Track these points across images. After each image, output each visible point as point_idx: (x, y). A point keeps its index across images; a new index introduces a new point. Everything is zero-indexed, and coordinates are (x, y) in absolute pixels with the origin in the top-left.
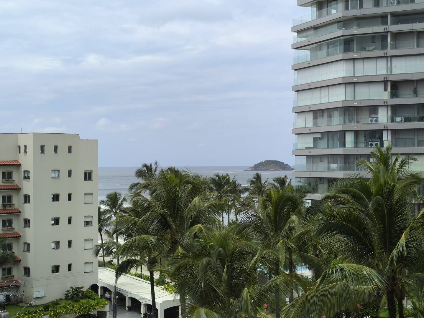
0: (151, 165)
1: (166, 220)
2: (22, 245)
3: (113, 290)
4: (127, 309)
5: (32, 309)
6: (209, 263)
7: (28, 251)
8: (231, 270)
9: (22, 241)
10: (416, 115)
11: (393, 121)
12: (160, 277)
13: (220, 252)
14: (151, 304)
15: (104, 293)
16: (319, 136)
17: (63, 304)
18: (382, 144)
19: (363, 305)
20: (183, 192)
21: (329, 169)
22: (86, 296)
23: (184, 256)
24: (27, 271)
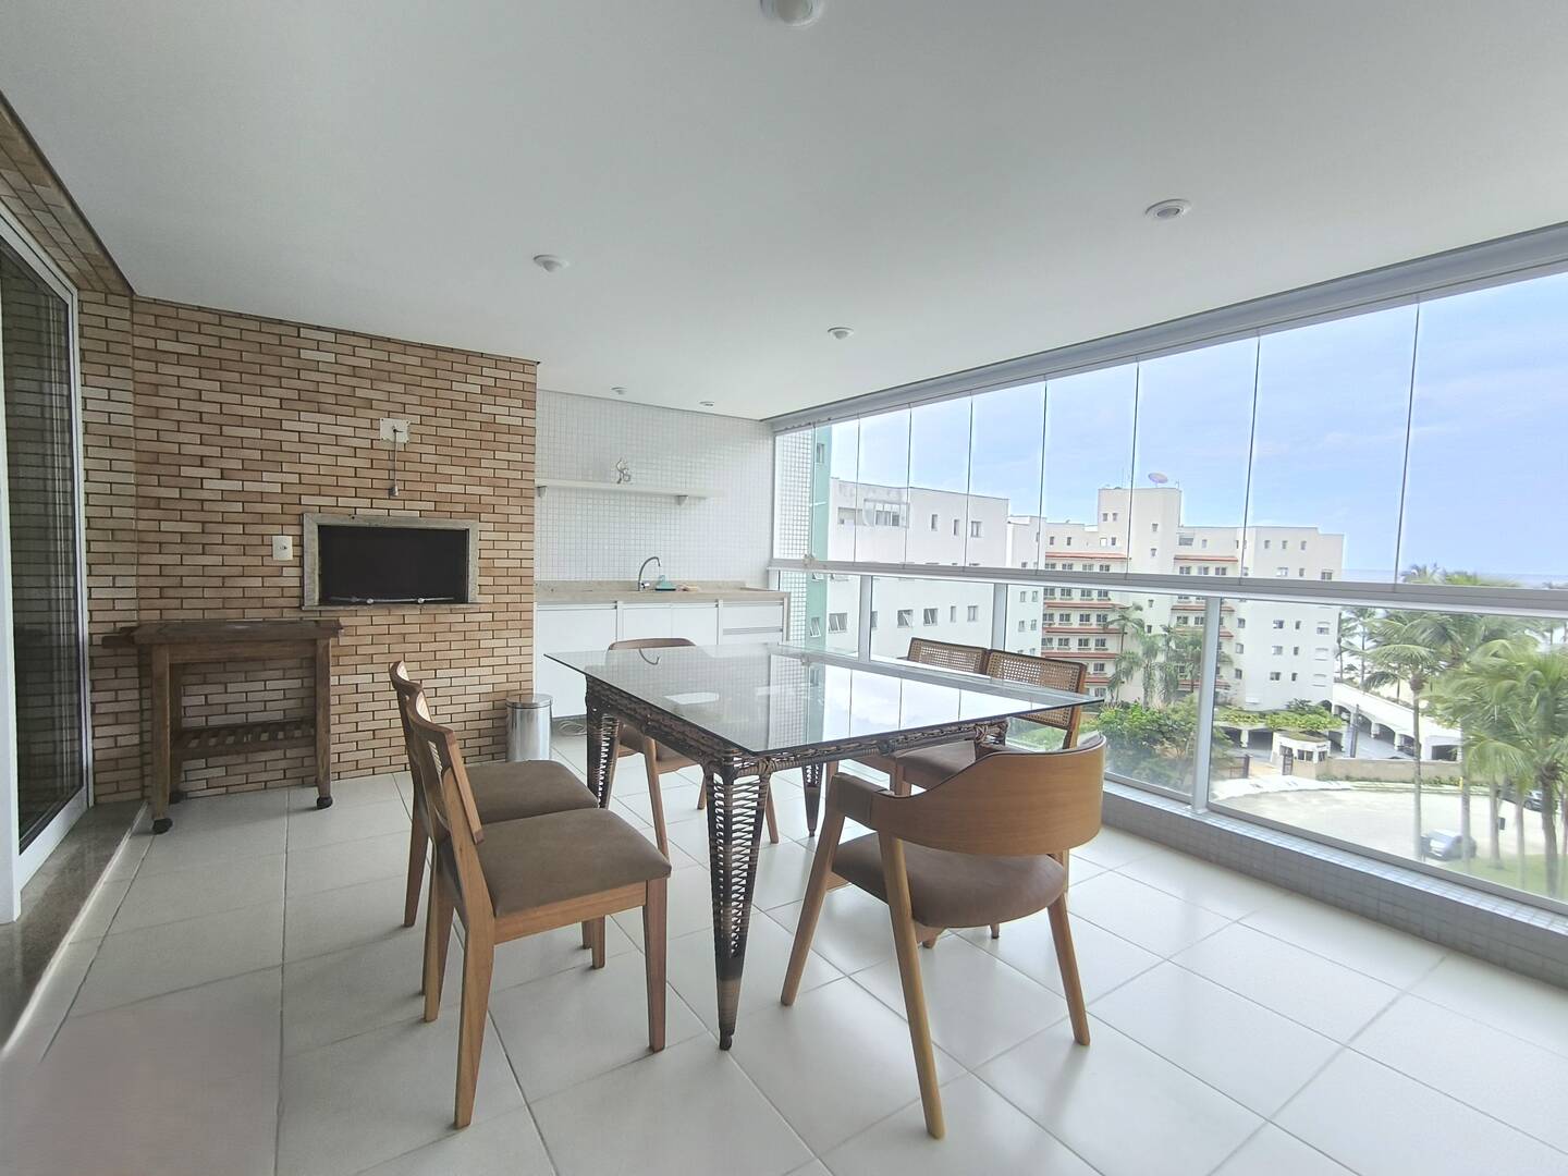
0: (1425, 568)
1: (1445, 629)
2: (1234, 645)
3: (1353, 711)
4: (1396, 748)
5: (1242, 714)
6: (1512, 688)
7: (1242, 652)
9: (1234, 641)
12: (1429, 706)
13: (1535, 675)
14: (1413, 736)
15: (1340, 713)
17: (1282, 714)
22: (1314, 711)
24: (1239, 673)
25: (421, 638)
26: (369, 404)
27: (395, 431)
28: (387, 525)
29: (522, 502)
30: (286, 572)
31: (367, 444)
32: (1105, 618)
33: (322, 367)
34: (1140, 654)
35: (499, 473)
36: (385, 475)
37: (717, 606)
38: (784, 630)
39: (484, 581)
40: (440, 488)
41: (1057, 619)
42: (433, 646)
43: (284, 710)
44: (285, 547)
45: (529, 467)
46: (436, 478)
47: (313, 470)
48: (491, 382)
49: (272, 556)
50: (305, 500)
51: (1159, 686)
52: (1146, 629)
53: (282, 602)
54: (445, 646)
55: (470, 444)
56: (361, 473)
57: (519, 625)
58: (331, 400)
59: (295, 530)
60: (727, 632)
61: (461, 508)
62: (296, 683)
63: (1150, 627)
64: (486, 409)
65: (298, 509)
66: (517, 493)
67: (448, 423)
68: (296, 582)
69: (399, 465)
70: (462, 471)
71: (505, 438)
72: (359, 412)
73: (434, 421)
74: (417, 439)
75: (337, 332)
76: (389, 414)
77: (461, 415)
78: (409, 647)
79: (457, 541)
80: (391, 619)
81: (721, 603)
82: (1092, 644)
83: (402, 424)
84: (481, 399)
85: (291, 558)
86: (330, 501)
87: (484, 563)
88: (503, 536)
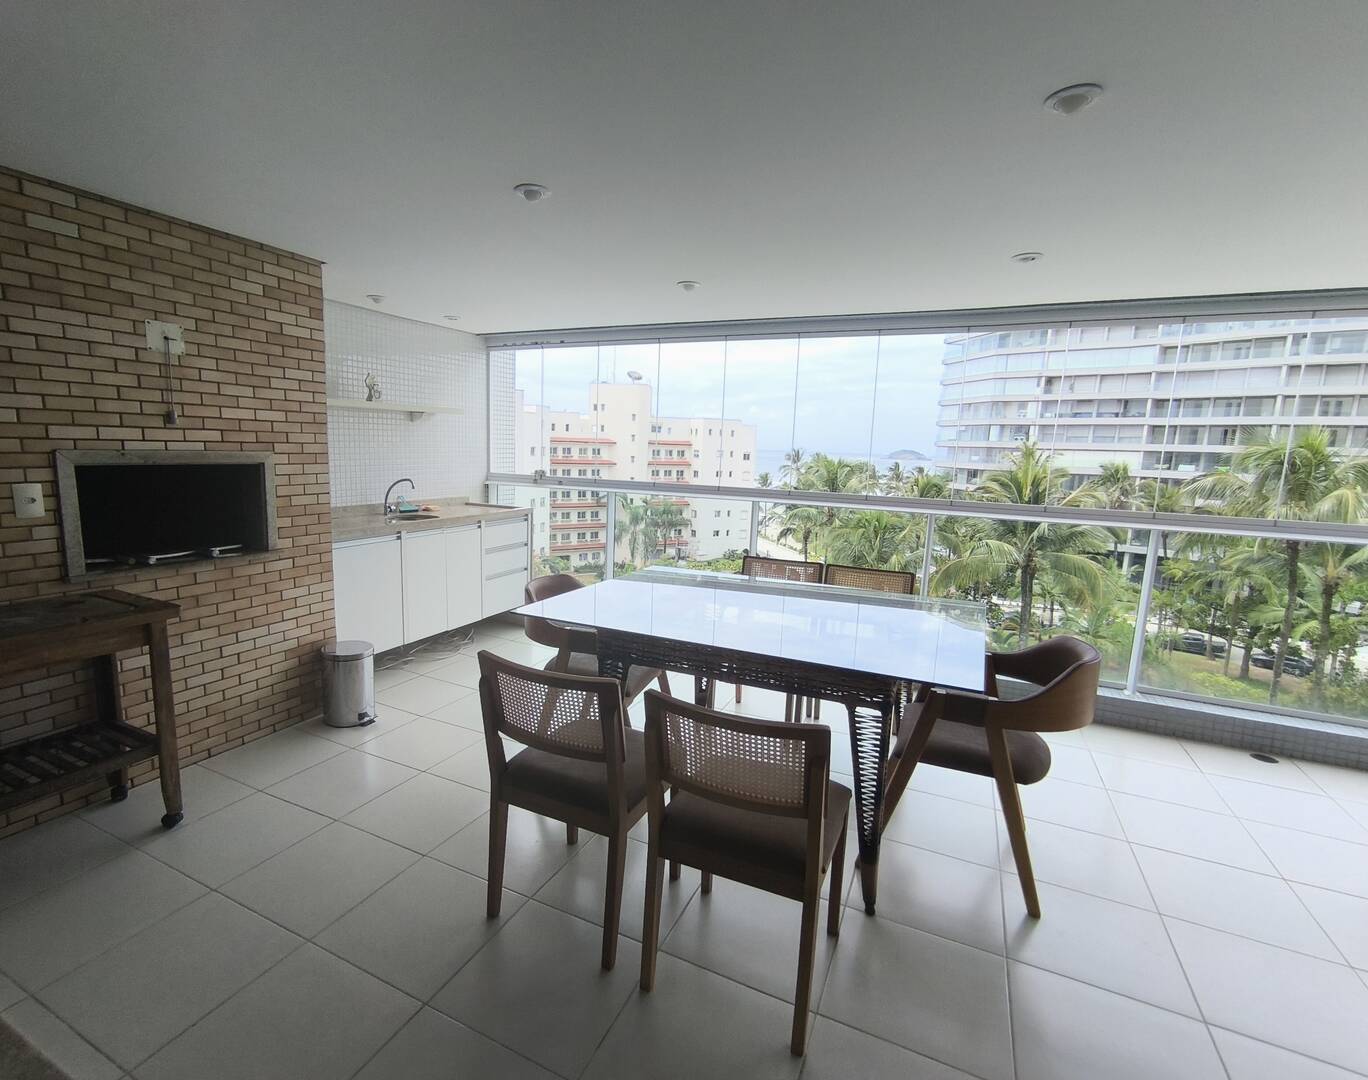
2: (690, 512)
7: (695, 517)
8: (883, 540)
9: (691, 508)
10: (1069, 411)
11: (1042, 416)
16: (963, 428)
18: (1028, 439)
19: (992, 584)
20: (842, 474)
21: (970, 461)
23: (841, 527)
24: (694, 533)
25: (218, 598)
26: (130, 300)
27: (166, 338)
28: (168, 462)
29: (314, 428)
30: (38, 533)
31: (130, 354)
32: (598, 494)
33: (61, 242)
34: (628, 523)
35: (291, 396)
36: (157, 396)
37: (480, 527)
38: (528, 544)
39: (281, 522)
40: (227, 413)
41: (559, 496)
42: (233, 606)
43: (53, 718)
44: (33, 500)
45: (319, 388)
46: (220, 400)
47: (62, 390)
48: (273, 282)
49: (14, 512)
50: (54, 432)
51: (641, 548)
52: (629, 501)
53: (36, 574)
54: (245, 603)
55: (254, 358)
56: (125, 393)
57: (318, 569)
58: (78, 291)
59: (46, 474)
60: (489, 551)
61: (252, 437)
62: (67, 679)
63: (632, 500)
64: (271, 316)
65: (47, 446)
66: (309, 418)
67: (228, 331)
68: (52, 545)
69: (175, 384)
70: (249, 392)
71: (295, 353)
72: (118, 310)
73: (212, 328)
74: (194, 350)
75: (80, 194)
76: (157, 315)
77: (242, 322)
78: (204, 611)
79: (250, 478)
80: (179, 581)
81: (483, 524)
82: (588, 516)
83: (173, 329)
84: (265, 302)
85: (43, 514)
86: (90, 433)
87: (281, 502)
88: (298, 469)
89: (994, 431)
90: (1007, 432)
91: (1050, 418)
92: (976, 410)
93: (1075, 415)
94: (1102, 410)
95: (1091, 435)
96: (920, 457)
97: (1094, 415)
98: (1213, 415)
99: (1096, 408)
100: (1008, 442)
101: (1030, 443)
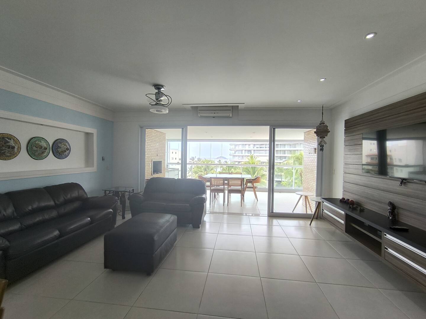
16: (236, 151)
18: (251, 153)
21: (238, 159)
89: (243, 151)
90: (246, 152)
91: (255, 149)
92: (239, 146)
93: (261, 148)
94: (266, 146)
95: (264, 152)
96: (225, 158)
97: (265, 148)
98: (288, 147)
99: (265, 146)
100: (247, 154)
101: (252, 154)
